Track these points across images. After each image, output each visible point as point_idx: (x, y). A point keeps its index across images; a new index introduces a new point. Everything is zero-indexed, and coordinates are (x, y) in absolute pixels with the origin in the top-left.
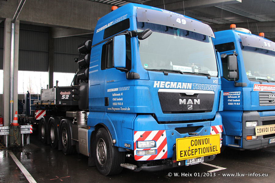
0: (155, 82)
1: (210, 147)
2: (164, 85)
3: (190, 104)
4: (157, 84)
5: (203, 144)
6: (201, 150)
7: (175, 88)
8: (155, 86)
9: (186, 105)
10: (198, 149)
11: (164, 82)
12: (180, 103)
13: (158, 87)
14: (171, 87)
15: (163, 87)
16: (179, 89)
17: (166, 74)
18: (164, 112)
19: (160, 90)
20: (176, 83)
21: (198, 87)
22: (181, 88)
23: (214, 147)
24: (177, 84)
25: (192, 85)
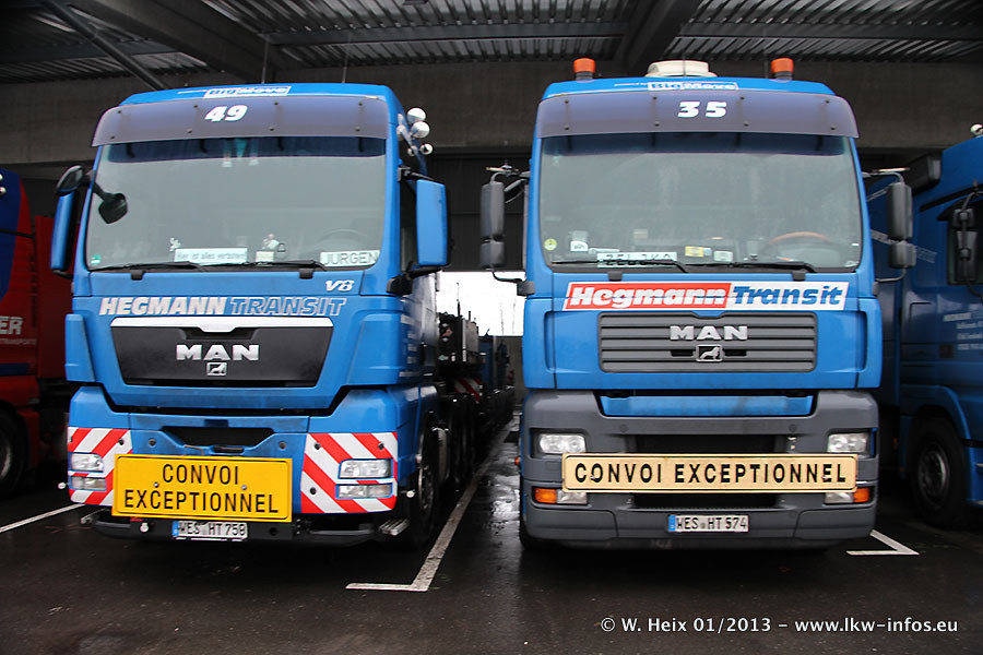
0: (106, 300)
1: (243, 496)
2: (128, 306)
3: (219, 361)
4: (109, 306)
5: (211, 482)
6: (199, 499)
7: (164, 313)
8: (103, 312)
9: (203, 363)
10: (187, 494)
11: (129, 300)
12: (180, 357)
13: (112, 313)
14: (150, 313)
15: (127, 312)
16: (177, 315)
17: (139, 278)
18: (127, 380)
19: (117, 323)
20: (167, 300)
21: (251, 307)
22: (184, 313)
23: (261, 499)
24: (172, 302)
25: (228, 302)
